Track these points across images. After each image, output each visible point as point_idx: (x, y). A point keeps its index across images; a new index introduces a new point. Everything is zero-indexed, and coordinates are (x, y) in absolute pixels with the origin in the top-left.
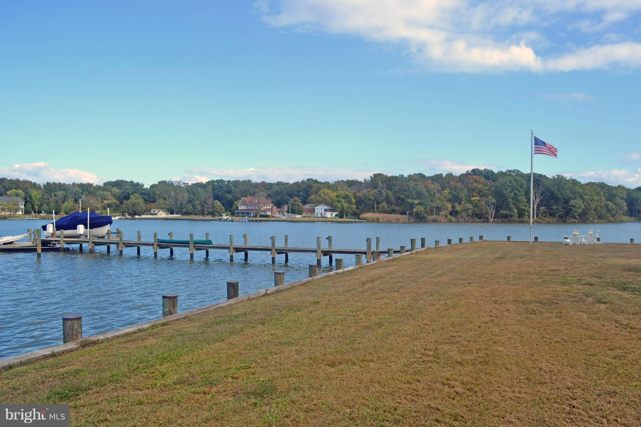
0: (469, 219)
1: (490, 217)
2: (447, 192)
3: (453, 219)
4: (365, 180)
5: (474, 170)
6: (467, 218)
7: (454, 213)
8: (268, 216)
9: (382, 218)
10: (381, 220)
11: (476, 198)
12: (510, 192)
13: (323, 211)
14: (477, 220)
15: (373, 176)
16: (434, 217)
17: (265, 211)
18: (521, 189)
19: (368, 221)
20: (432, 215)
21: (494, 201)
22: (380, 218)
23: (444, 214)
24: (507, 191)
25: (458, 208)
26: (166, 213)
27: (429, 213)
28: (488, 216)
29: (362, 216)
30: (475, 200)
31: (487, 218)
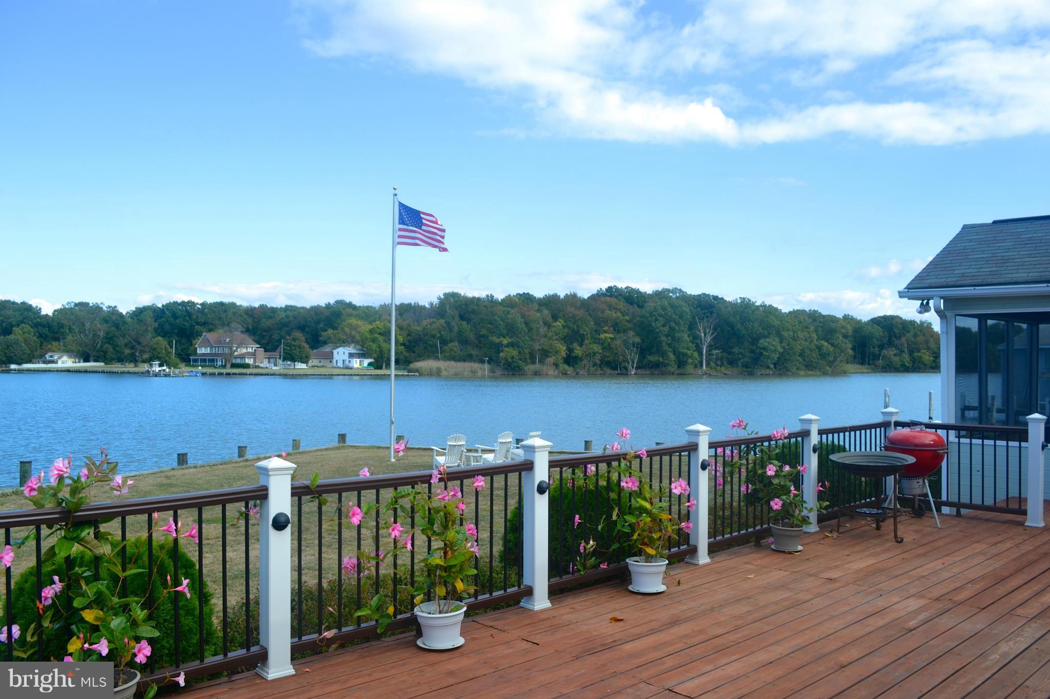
0: (596, 371)
1: (630, 367)
2: (560, 324)
3: (570, 370)
4: (432, 304)
5: (610, 289)
6: (592, 369)
7: (571, 360)
8: (247, 366)
9: (446, 370)
10: (444, 373)
11: (607, 335)
12: (663, 326)
13: (346, 357)
14: (609, 371)
15: (442, 297)
16: (537, 366)
17: (242, 357)
18: (680, 320)
19: (421, 375)
20: (534, 363)
21: (637, 340)
22: (443, 367)
23: (552, 362)
24: (659, 324)
25: (578, 351)
26: (73, 360)
27: (529, 361)
28: (627, 365)
29: (412, 366)
30: (606, 338)
31: (626, 368)
